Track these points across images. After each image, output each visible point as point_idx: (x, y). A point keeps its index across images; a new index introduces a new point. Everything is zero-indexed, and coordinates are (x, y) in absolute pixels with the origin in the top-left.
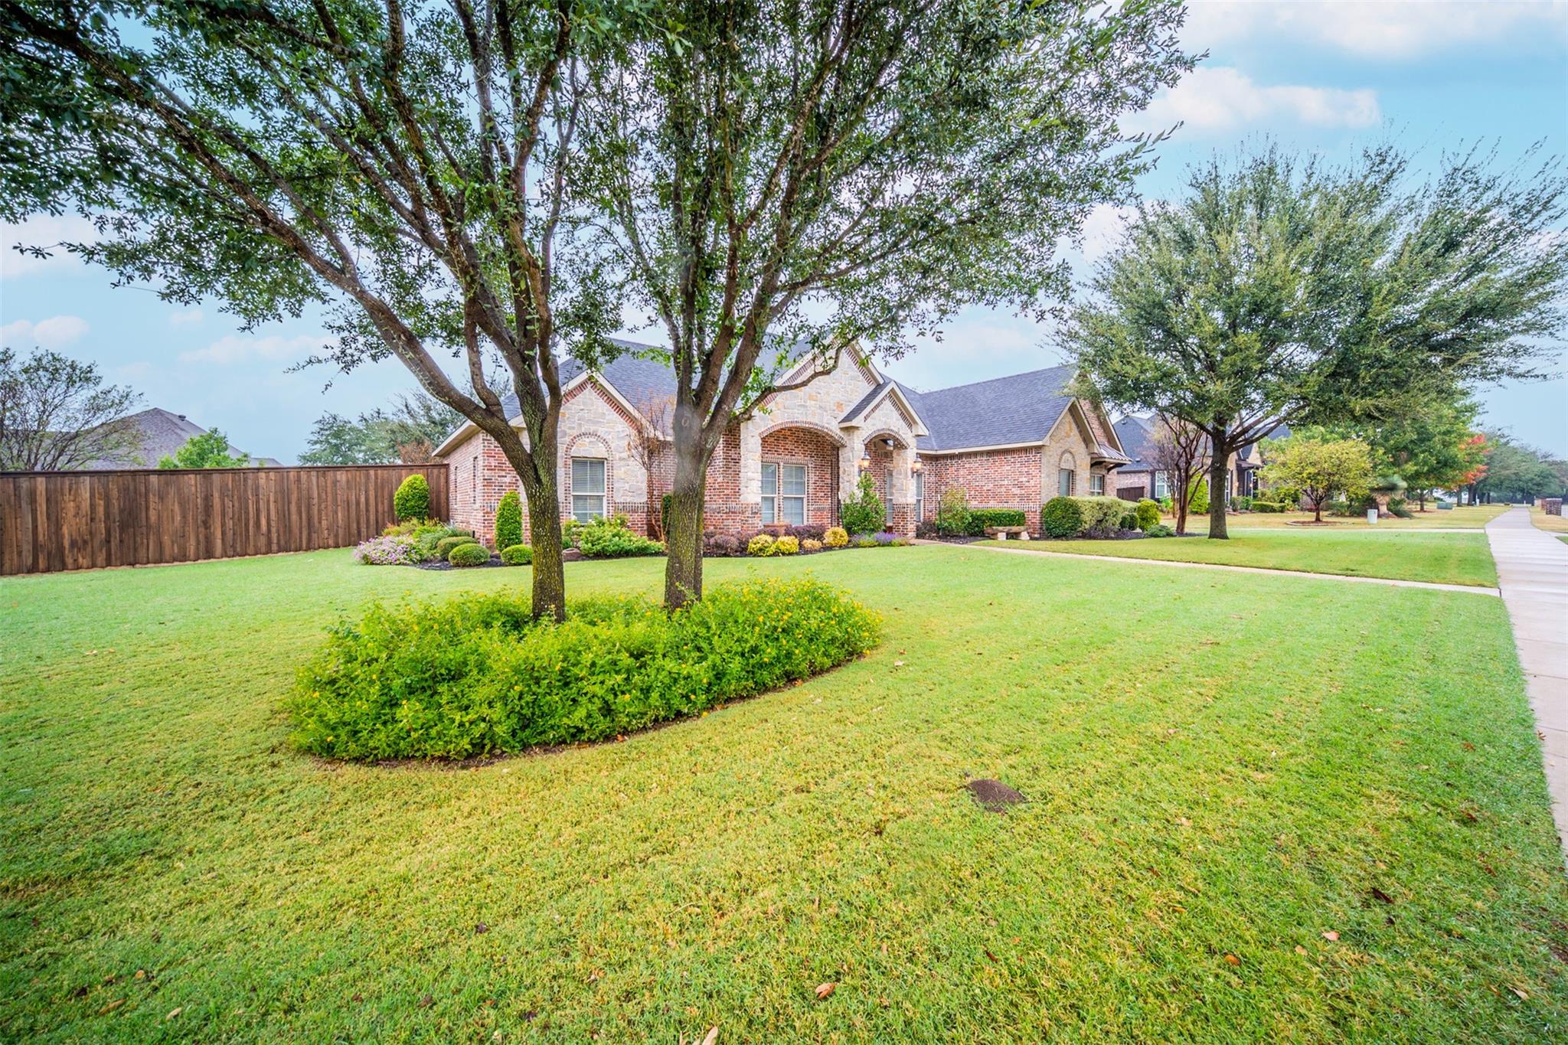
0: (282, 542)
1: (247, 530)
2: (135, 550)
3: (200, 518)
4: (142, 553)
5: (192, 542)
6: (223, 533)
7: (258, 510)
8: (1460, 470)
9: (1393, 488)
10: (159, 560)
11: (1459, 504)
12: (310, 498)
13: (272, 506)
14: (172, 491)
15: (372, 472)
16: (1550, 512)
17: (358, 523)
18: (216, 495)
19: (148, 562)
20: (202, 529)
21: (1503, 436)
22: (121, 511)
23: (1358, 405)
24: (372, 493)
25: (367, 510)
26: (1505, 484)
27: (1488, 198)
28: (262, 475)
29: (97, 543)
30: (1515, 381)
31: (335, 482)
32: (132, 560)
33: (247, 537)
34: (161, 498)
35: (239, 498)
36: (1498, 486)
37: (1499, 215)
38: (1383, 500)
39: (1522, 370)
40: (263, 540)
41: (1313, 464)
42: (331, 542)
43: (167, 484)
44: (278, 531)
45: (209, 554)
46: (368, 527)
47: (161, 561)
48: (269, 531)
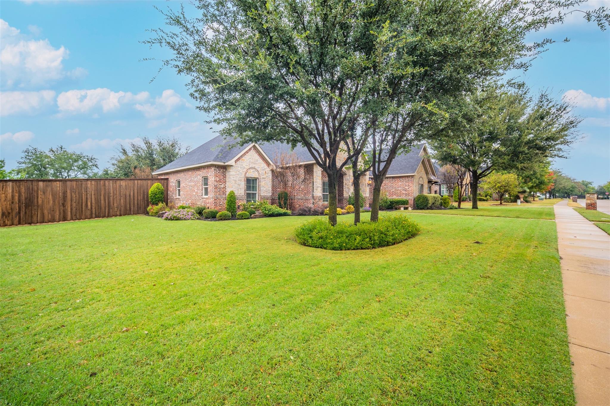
0: (97, 213)
1: (82, 208)
2: (32, 217)
3: (61, 202)
4: (35, 219)
5: (58, 213)
6: (71, 209)
7: (87, 198)
8: (546, 185)
9: (524, 192)
10: (42, 222)
11: (546, 198)
12: (109, 193)
13: (93, 196)
14: (49, 189)
15: (136, 182)
16: (574, 201)
17: (130, 205)
18: (68, 191)
19: (37, 223)
20: (62, 207)
21: (560, 172)
22: (26, 199)
23: (520, 166)
24: (136, 191)
25: (134, 199)
26: (561, 191)
27: (551, 105)
28: (89, 182)
29: (14, 213)
30: (559, 158)
31: (120, 186)
32: (30, 221)
33: (82, 211)
34: (44, 193)
35: (79, 193)
36: (558, 191)
37: (553, 110)
38: (522, 196)
39: (560, 155)
40: (88, 213)
41: (499, 183)
42: (118, 213)
43: (47, 186)
44: (95, 208)
45: (65, 219)
46: (134, 207)
47: (43, 222)
48: (91, 208)
